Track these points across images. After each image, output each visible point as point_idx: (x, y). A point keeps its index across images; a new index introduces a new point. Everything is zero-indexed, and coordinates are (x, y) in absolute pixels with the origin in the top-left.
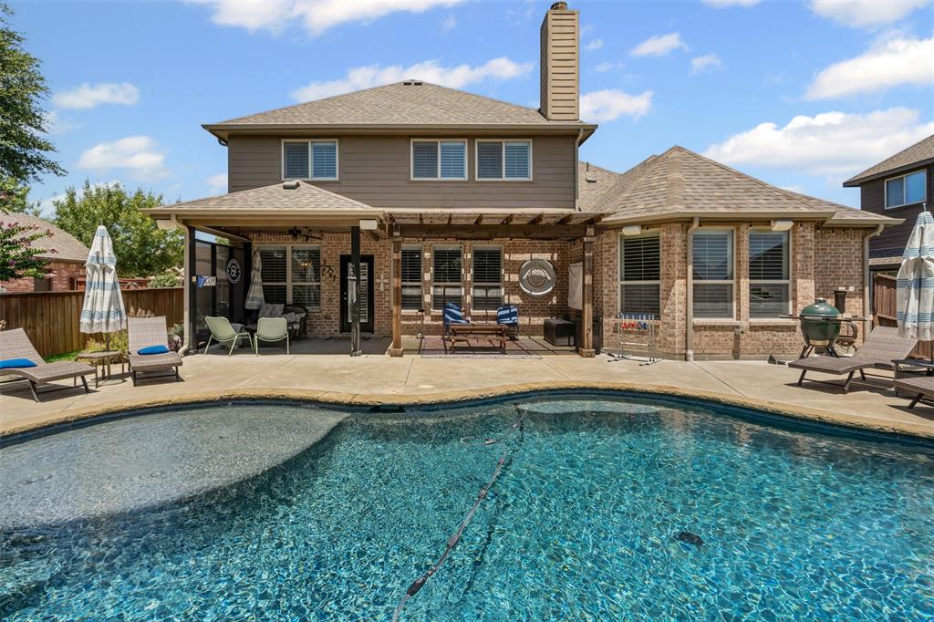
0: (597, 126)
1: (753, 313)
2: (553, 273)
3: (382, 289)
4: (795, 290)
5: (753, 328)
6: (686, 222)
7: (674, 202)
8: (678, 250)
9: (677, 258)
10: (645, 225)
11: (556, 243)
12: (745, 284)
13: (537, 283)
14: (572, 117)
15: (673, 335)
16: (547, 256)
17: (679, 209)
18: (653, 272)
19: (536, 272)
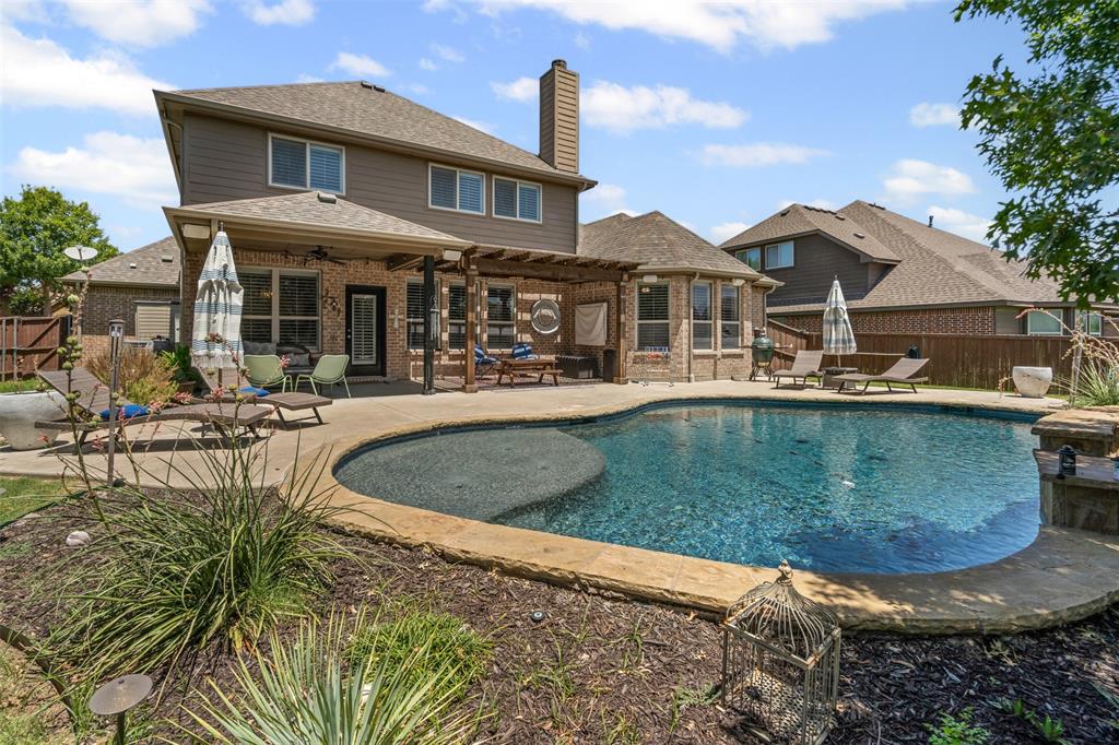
0: (596, 183)
1: (724, 346)
2: (558, 313)
3: (396, 325)
4: (743, 329)
5: (724, 356)
6: (690, 275)
7: (681, 259)
8: (684, 296)
9: (684, 302)
10: (661, 275)
11: (561, 285)
12: (719, 323)
13: (545, 322)
14: (572, 169)
15: (680, 363)
16: (553, 297)
17: (685, 264)
18: (663, 313)
19: (545, 312)
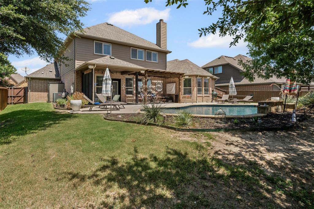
0: (172, 52)
1: (205, 94)
2: (162, 86)
3: (123, 89)
4: (209, 90)
5: (205, 96)
6: (197, 76)
7: (194, 72)
8: (195, 81)
9: (195, 83)
10: (189, 76)
11: (162, 78)
12: (204, 88)
13: (159, 88)
14: (165, 48)
15: (194, 98)
16: (161, 81)
17: (195, 73)
18: (190, 85)
19: (159, 85)
